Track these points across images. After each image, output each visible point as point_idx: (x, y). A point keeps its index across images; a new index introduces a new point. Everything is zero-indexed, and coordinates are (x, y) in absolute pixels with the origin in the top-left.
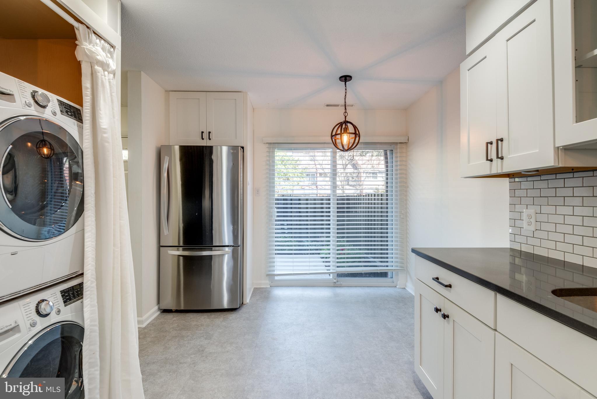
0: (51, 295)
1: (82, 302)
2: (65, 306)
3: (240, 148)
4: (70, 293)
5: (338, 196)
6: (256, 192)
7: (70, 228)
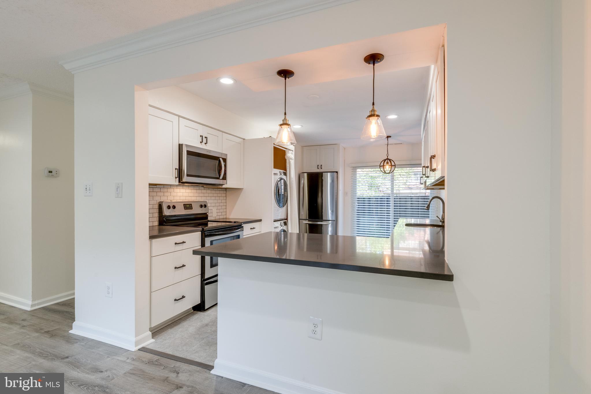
0: (282, 222)
2: (284, 226)
3: (335, 172)
5: (395, 197)
6: (345, 194)
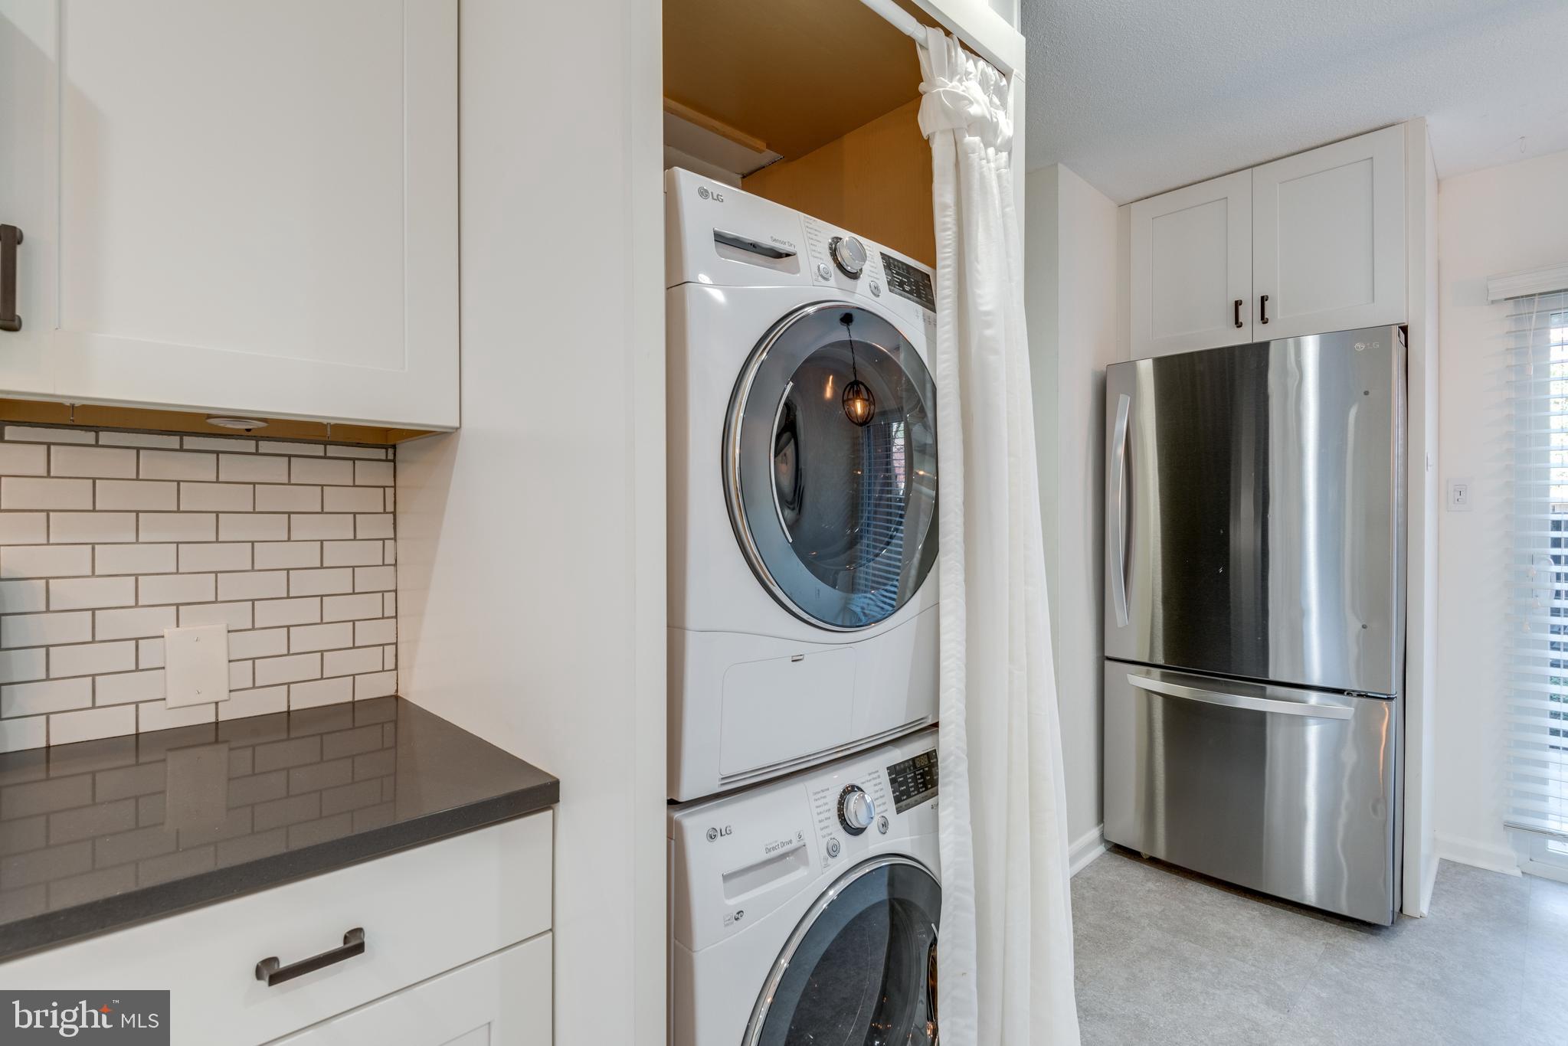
0: (870, 774)
1: (935, 807)
2: (899, 811)
3: (1396, 329)
4: (908, 776)
7: (906, 602)
